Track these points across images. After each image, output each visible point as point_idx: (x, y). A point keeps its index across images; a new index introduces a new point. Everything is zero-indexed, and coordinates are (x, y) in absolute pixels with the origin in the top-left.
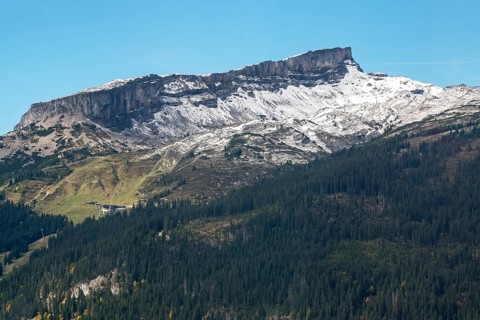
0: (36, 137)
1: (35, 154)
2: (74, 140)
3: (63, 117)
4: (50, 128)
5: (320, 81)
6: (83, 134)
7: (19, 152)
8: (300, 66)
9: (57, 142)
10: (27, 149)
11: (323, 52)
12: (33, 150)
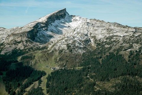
0: (17, 44)
1: (19, 49)
2: (27, 45)
3: (22, 38)
4: (20, 41)
5: (61, 18)
6: (28, 43)
7: (15, 48)
8: (57, 15)
9: (23, 45)
10: (17, 47)
11: (61, 11)
12: (18, 48)
